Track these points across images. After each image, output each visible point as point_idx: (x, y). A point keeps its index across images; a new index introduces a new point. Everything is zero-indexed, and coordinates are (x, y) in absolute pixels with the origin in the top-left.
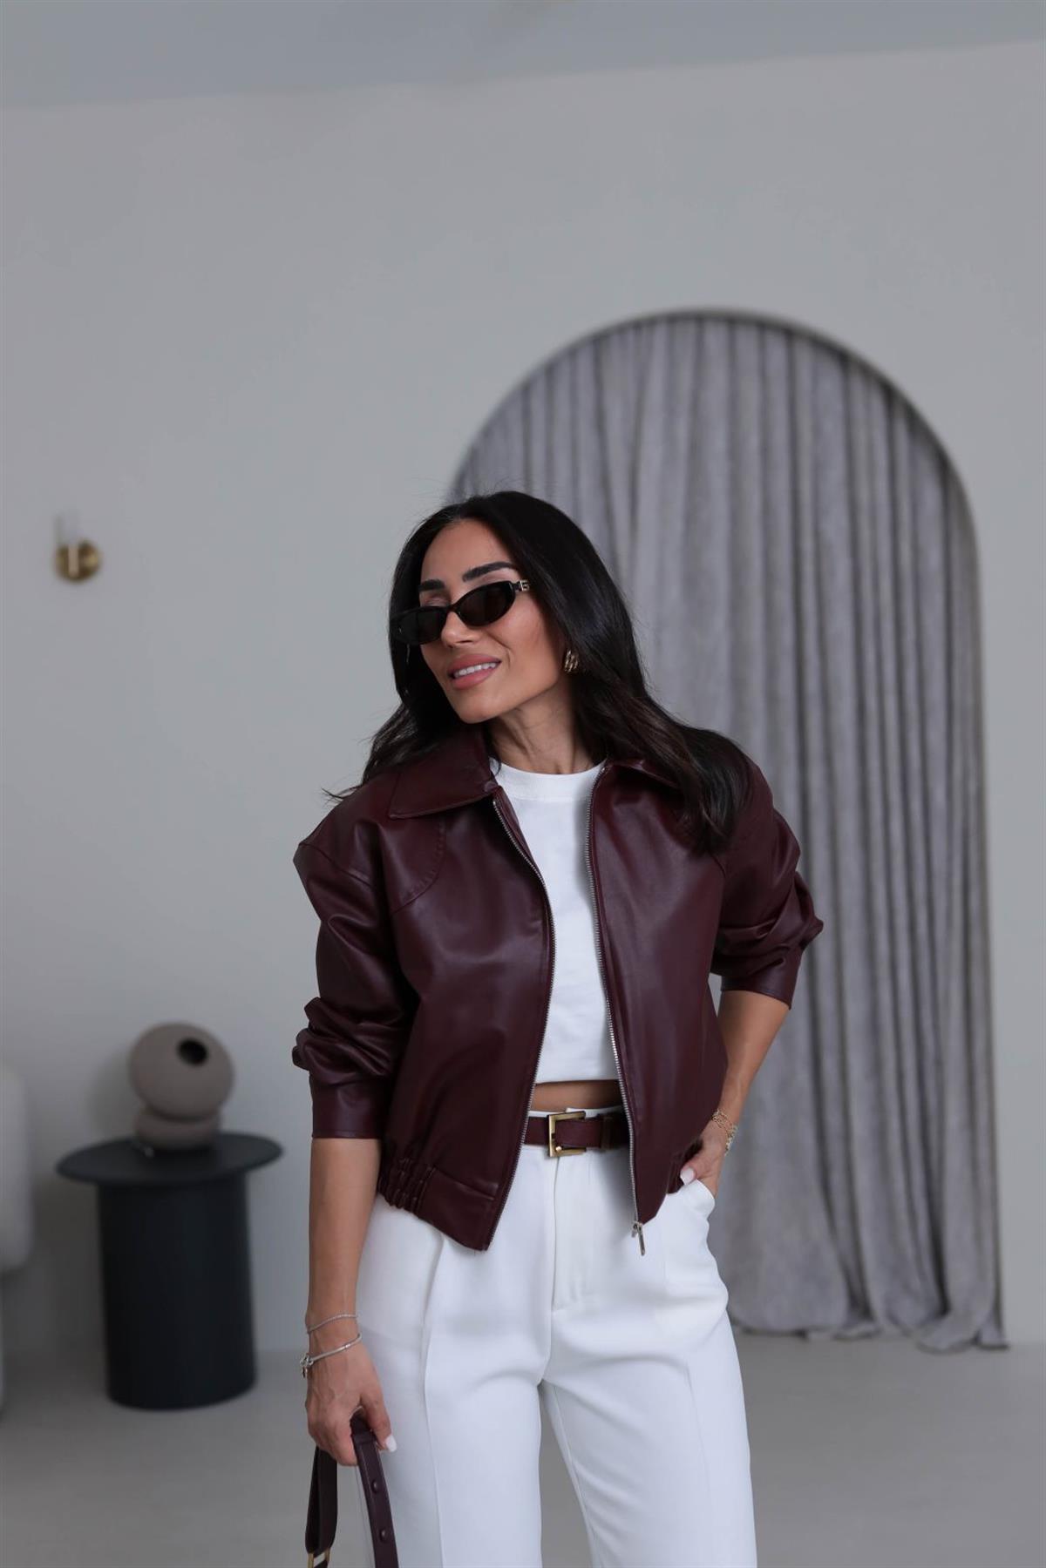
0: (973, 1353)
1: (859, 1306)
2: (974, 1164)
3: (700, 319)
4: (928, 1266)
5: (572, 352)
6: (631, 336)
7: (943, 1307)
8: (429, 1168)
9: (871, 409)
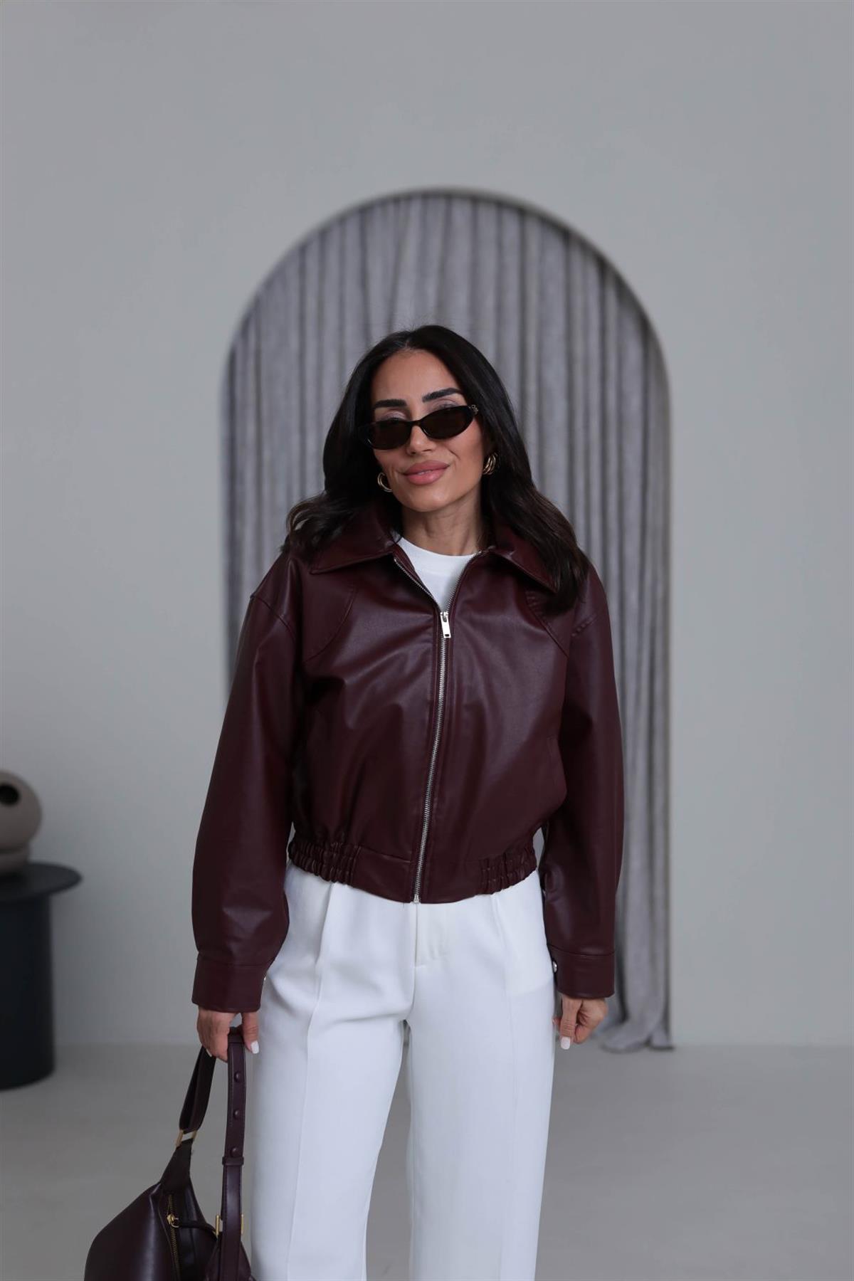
0: (646, 1053)
2: (652, 900)
3: (449, 197)
6: (391, 208)
7: (623, 1016)
8: (356, 847)
9: (587, 277)
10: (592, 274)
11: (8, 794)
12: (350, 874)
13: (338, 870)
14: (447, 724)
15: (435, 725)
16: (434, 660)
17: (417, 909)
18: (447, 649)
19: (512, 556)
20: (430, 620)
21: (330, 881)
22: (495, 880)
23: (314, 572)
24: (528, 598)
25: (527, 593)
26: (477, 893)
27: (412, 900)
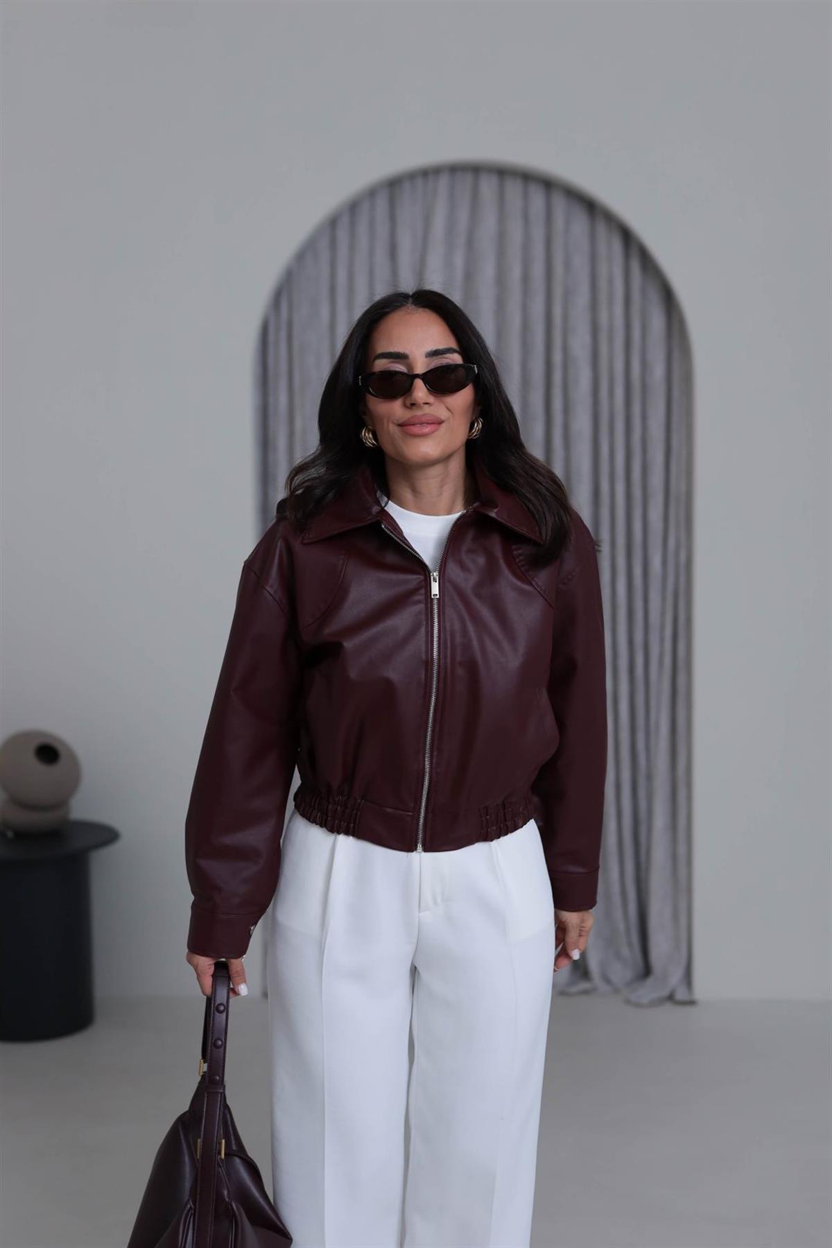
0: (668, 1006)
1: (580, 969)
2: (674, 858)
3: (476, 170)
4: (635, 938)
5: (372, 193)
6: (419, 182)
7: (646, 971)
8: (359, 801)
9: (612, 249)
10: (617, 245)
11: (48, 753)
12: (354, 827)
13: (342, 823)
14: (442, 680)
15: (431, 684)
16: (427, 620)
17: (420, 858)
18: (439, 608)
19: (496, 513)
20: (421, 581)
21: (335, 834)
22: (494, 828)
23: (305, 541)
24: (515, 553)
25: (513, 547)
26: (478, 840)
27: (416, 850)
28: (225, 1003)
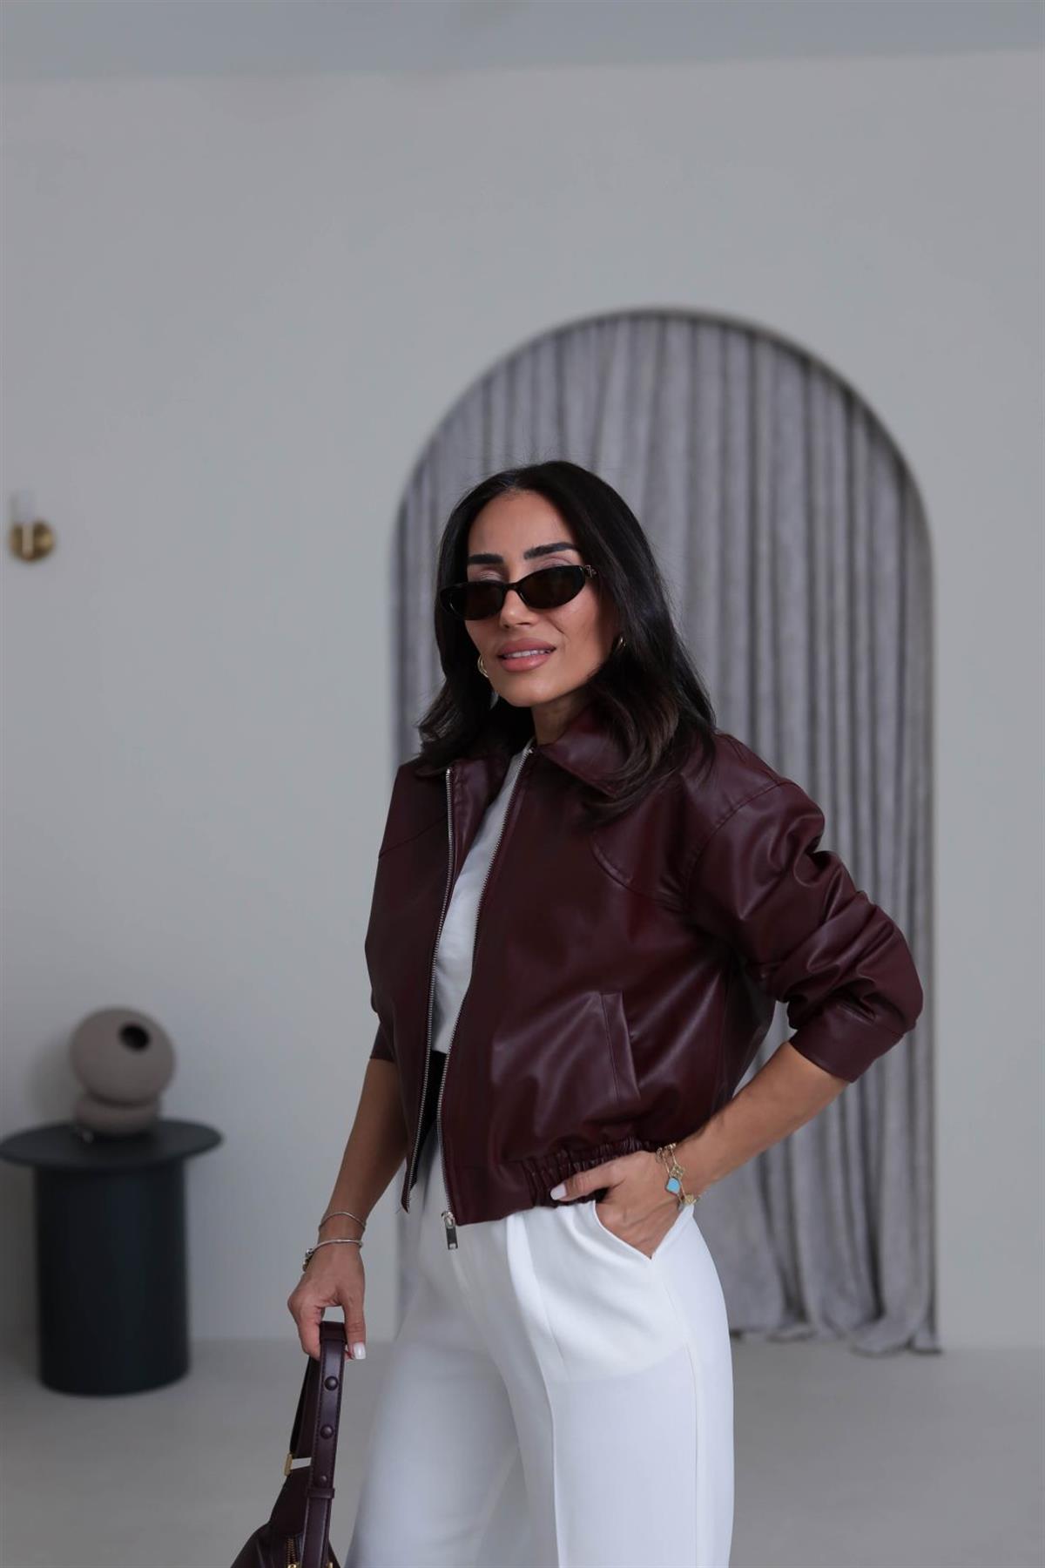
0: (906, 1357)
1: (795, 1307)
2: (912, 1169)
3: (662, 318)
4: (864, 1270)
5: (534, 347)
6: (594, 333)
7: (878, 1311)
9: (831, 414)
10: (837, 409)
11: (136, 1035)
28: (337, 1377)
